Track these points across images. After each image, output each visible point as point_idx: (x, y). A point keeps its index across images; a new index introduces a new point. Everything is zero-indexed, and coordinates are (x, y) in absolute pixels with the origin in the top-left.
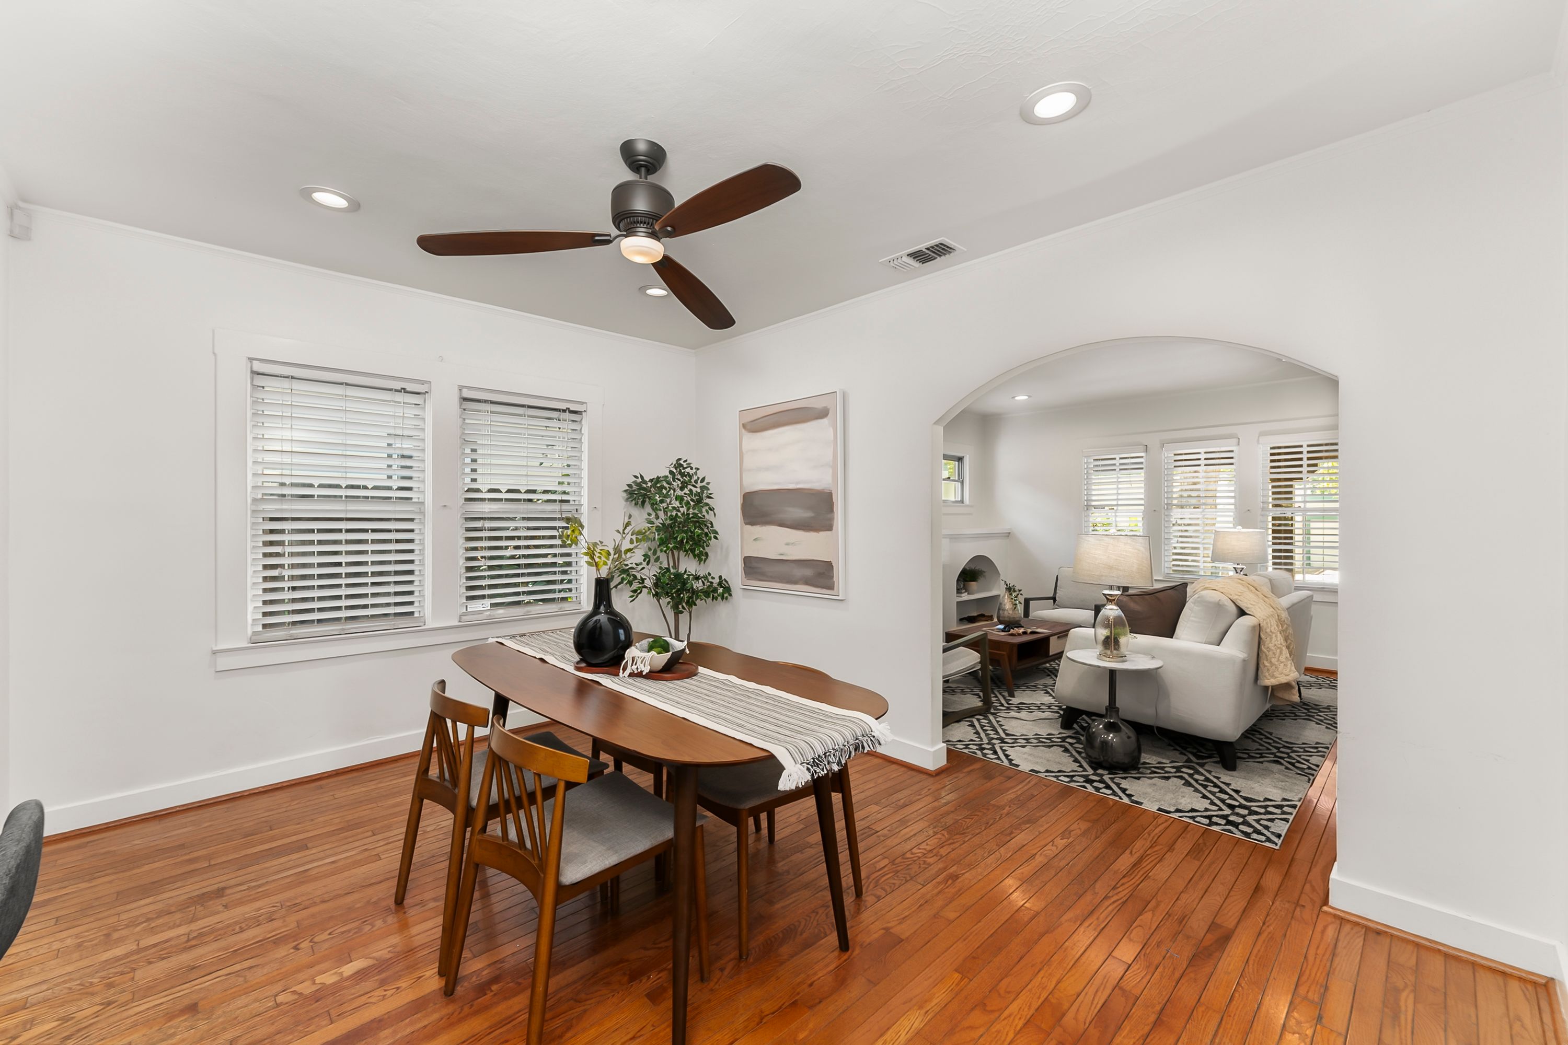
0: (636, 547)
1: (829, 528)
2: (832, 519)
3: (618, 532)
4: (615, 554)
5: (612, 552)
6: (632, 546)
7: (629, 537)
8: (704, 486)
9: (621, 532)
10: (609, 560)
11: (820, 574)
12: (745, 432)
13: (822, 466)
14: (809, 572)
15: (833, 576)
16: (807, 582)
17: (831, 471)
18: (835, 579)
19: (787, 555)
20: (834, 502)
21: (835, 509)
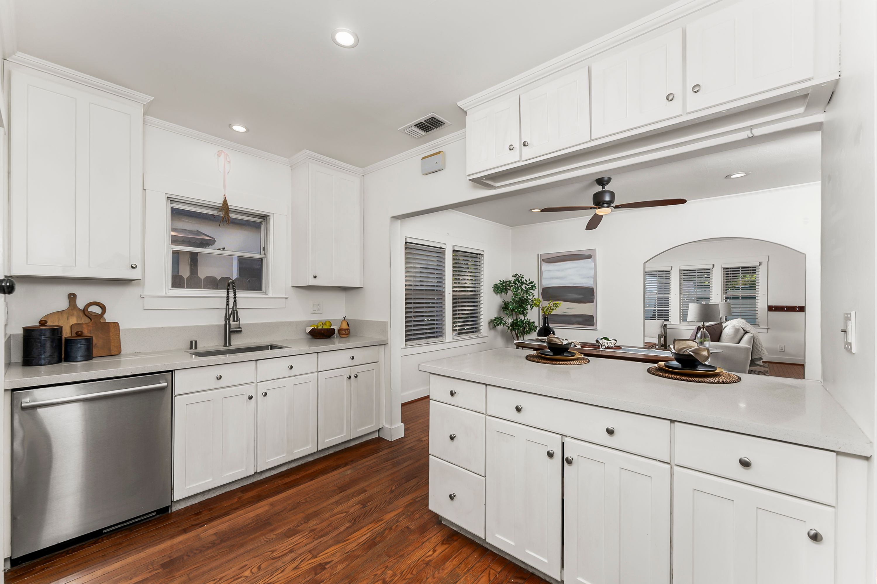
1: (592, 302)
2: (594, 298)
8: (533, 285)
11: (586, 320)
12: (544, 263)
13: (588, 277)
14: (580, 319)
15: (594, 321)
16: (579, 323)
17: (593, 279)
18: (594, 322)
19: (568, 313)
20: (594, 292)
21: (595, 294)
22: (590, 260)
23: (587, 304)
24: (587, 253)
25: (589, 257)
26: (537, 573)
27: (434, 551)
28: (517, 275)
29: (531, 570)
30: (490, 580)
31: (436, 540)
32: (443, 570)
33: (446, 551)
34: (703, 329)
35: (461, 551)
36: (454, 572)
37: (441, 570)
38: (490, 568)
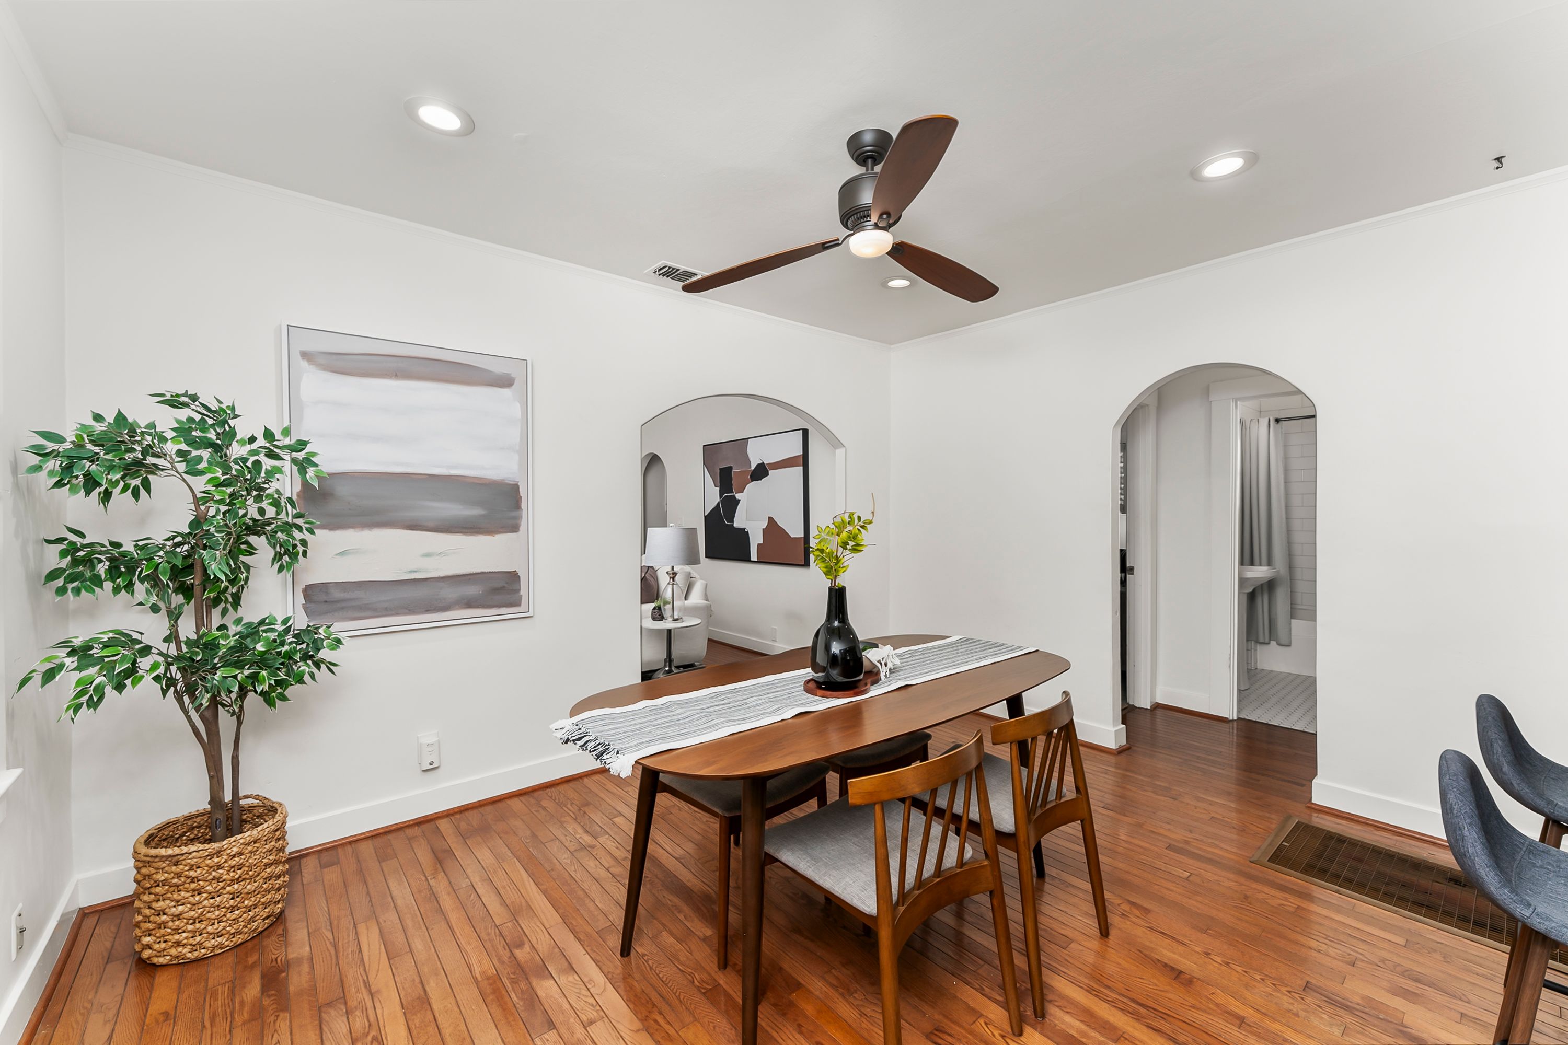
1: (515, 528)
2: (519, 518)
11: (496, 590)
12: (312, 368)
13: (502, 449)
14: (473, 590)
15: (520, 590)
16: (471, 603)
17: (516, 457)
18: (522, 593)
19: (427, 571)
20: (521, 497)
21: (523, 505)
22: (506, 392)
23: (498, 536)
24: (498, 368)
25: (505, 382)
28: (194, 398)
34: (672, 580)
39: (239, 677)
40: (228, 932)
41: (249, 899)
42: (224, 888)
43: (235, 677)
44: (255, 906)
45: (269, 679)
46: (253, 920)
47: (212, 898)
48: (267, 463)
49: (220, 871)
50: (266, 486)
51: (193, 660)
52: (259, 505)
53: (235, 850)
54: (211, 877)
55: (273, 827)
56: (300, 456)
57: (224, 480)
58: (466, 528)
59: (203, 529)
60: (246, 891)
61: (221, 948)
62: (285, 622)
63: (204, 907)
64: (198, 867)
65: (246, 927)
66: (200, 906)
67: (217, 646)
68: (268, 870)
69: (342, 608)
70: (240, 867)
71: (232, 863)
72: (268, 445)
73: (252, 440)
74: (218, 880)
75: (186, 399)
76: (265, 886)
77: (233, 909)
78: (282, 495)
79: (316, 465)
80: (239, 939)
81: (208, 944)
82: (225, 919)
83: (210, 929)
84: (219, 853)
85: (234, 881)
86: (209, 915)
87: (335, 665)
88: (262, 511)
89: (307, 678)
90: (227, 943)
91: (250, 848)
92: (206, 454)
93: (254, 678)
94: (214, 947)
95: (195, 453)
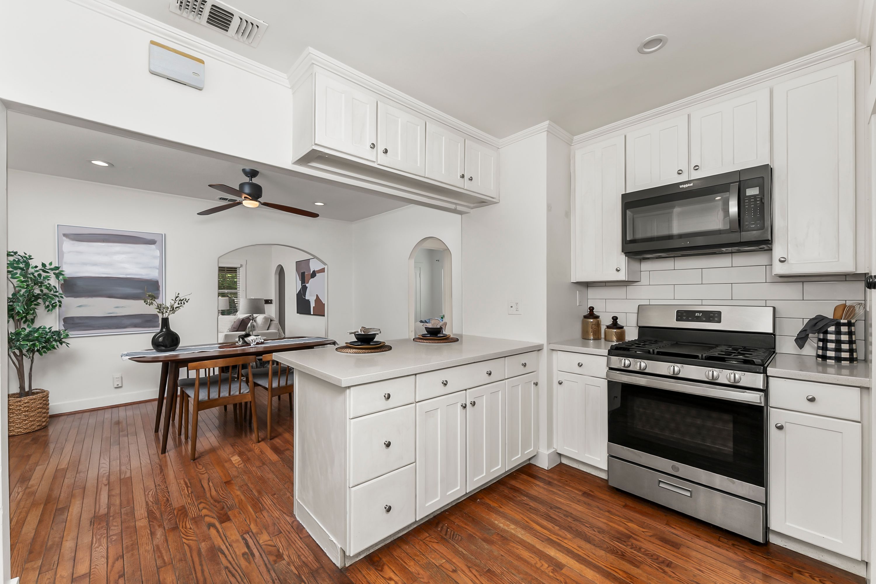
0: (180, 306)
1: (156, 298)
2: (159, 294)
3: (173, 300)
4: (171, 308)
5: (170, 308)
6: (179, 306)
7: (177, 302)
9: (174, 300)
10: (168, 310)
11: (147, 321)
12: (67, 240)
13: (151, 268)
14: (137, 321)
15: (159, 321)
16: (136, 326)
17: (157, 271)
19: (117, 313)
20: (159, 286)
21: (161, 289)
22: (153, 246)
24: (148, 237)
25: (152, 242)
26: (436, 514)
27: (391, 579)
29: (432, 516)
30: (437, 543)
31: (372, 575)
32: (419, 574)
33: (393, 569)
34: (252, 321)
35: (397, 556)
36: (423, 565)
37: (419, 576)
38: (424, 539)
39: (29, 345)
40: (23, 428)
41: (32, 418)
42: (22, 413)
43: (27, 345)
44: (34, 421)
45: (39, 346)
46: (32, 425)
47: (18, 416)
48: (44, 274)
49: (21, 407)
50: (44, 282)
51: (12, 338)
52: (41, 288)
53: (26, 401)
54: (17, 409)
55: (41, 396)
56: (57, 272)
57: (24, 280)
58: (134, 297)
59: (17, 296)
60: (30, 415)
61: (21, 433)
62: (49, 328)
63: (15, 418)
64: (13, 406)
65: (30, 427)
66: (13, 418)
67: (21, 334)
68: (39, 410)
69: (79, 326)
70: (28, 407)
71: (25, 405)
72: (43, 268)
73: (36, 267)
74: (20, 410)
75: (12, 254)
76: (38, 415)
77: (25, 420)
78: (51, 285)
79: (64, 275)
80: (27, 431)
81: (16, 431)
82: (22, 423)
83: (17, 426)
84: (20, 401)
85: (25, 411)
86: (16, 421)
87: (68, 344)
88: (42, 291)
89: (56, 346)
90: (23, 431)
91: (32, 401)
92: (19, 271)
93: (34, 345)
94: (18, 432)
95: (15, 271)
